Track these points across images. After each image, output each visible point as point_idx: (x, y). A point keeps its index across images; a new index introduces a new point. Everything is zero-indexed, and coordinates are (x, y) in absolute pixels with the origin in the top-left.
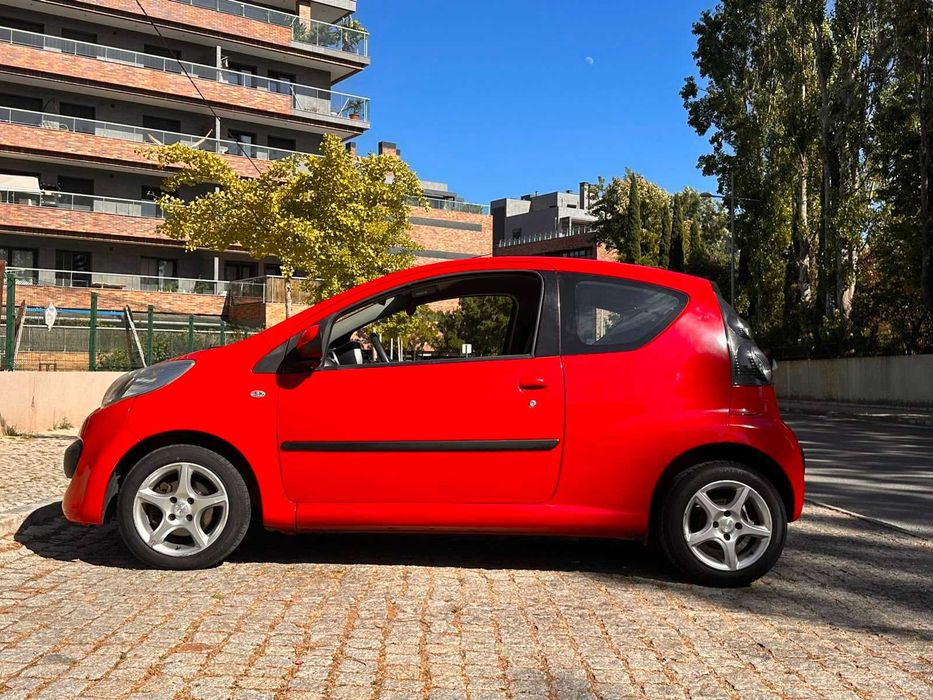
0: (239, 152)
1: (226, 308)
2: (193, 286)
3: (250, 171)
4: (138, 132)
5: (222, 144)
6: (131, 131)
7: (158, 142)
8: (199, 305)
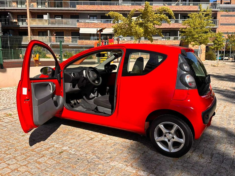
0: (185, 4)
1: (180, 43)
2: (173, 38)
3: (187, 9)
4: (162, 3)
5: (181, 3)
6: (160, 3)
7: (166, 5)
8: (174, 43)
